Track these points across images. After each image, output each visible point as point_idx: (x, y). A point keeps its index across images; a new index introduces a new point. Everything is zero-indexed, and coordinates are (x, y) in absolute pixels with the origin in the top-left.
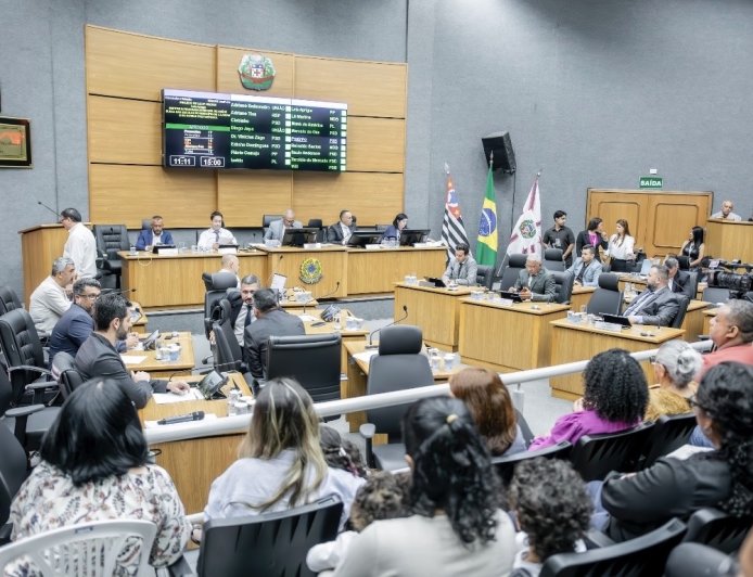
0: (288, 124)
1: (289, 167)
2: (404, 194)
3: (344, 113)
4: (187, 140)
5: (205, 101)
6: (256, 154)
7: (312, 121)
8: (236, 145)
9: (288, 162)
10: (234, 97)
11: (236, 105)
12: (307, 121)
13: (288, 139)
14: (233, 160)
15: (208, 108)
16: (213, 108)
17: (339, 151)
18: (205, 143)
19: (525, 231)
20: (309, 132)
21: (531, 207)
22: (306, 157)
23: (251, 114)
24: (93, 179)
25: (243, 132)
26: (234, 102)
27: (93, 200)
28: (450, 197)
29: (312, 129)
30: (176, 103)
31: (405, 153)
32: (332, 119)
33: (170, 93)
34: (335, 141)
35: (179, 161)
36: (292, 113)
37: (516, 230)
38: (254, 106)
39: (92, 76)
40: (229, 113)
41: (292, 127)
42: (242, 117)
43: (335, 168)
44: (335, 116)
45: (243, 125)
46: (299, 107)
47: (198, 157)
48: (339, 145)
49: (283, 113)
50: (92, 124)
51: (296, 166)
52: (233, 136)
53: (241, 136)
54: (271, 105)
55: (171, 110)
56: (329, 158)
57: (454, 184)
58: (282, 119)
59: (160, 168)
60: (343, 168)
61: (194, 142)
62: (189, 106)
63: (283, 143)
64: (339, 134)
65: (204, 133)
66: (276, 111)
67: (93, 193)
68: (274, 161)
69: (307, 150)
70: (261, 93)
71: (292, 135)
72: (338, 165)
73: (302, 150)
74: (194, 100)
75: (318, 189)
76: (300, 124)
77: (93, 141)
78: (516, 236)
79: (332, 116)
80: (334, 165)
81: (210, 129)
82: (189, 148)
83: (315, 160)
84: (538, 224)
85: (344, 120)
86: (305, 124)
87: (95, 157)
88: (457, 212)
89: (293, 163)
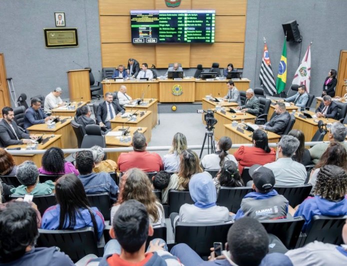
0: (186, 22)
1: (186, 42)
2: (244, 52)
3: (213, 15)
4: (140, 31)
5: (148, 14)
6: (171, 36)
7: (197, 20)
8: (162, 32)
9: (185, 39)
10: (161, 12)
11: (161, 15)
12: (195, 20)
13: (186, 29)
14: (160, 39)
15: (149, 17)
16: (151, 17)
17: (211, 33)
18: (148, 33)
19: (302, 72)
20: (196, 25)
21: (306, 60)
22: (194, 36)
23: (168, 18)
24: (103, 50)
25: (165, 27)
26: (161, 14)
27: (104, 58)
28: (265, 55)
29: (197, 23)
30: (135, 16)
31: (245, 32)
32: (207, 18)
33: (133, 12)
34: (209, 29)
35: (137, 41)
36: (188, 17)
37: (298, 72)
38: (170, 15)
39: (101, 8)
40: (158, 18)
41: (188, 23)
42: (164, 20)
43: (209, 41)
44: (209, 16)
45: (165, 24)
46: (191, 14)
47: (145, 39)
48: (211, 30)
49: (183, 17)
50: (102, 28)
51: (190, 41)
52: (160, 29)
53: (164, 29)
54: (177, 14)
55: (134, 19)
56: (205, 36)
57: (267, 48)
58: (183, 20)
59: (131, 44)
60: (213, 41)
61: (143, 32)
62: (141, 17)
63: (183, 30)
64: (211, 25)
65: (148, 28)
66: (180, 17)
67: (103, 55)
68: (179, 39)
69: (195, 33)
70: (175, 8)
71: (188, 27)
72: (210, 39)
73: (192, 33)
74: (143, 14)
75: (202, 50)
76: (191, 21)
77: (103, 34)
78: (297, 75)
79: (207, 16)
80: (208, 39)
81: (150, 26)
82: (141, 35)
83: (198, 38)
84: (309, 69)
85: (213, 18)
86: (194, 21)
87: (103, 41)
88: (268, 62)
89: (188, 39)
